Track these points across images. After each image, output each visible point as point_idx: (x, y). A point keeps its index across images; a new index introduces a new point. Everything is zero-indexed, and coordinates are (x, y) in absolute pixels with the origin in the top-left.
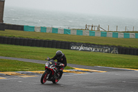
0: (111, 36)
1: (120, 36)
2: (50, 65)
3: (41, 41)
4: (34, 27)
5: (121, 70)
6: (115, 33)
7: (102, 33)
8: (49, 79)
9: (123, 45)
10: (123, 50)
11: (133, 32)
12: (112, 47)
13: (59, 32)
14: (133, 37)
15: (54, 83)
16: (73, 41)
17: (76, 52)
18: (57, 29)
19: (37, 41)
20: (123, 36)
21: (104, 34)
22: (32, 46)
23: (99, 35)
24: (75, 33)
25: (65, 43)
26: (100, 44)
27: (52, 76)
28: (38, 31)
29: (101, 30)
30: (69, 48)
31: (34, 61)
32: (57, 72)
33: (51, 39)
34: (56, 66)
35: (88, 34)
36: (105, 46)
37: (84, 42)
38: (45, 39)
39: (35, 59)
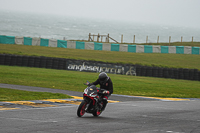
0: (126, 50)
1: (139, 50)
2: (90, 92)
3: (24, 57)
4: (13, 38)
5: (141, 99)
6: (132, 46)
7: (112, 45)
8: (89, 111)
9: (143, 63)
10: (143, 71)
11: (158, 44)
12: (127, 66)
13: (50, 44)
14: (157, 51)
15: (95, 115)
16: (71, 57)
17: (75, 73)
18: (47, 41)
19: (18, 57)
20: (143, 50)
21: (116, 46)
22: (11, 65)
23: (109, 48)
24: (74, 45)
25: (60, 60)
26: (109, 61)
27: (92, 106)
28: (20, 43)
29: (111, 41)
30: (65, 68)
31: (14, 87)
32: (99, 102)
33: (39, 55)
34: (99, 94)
35: (93, 48)
36: (118, 64)
37: (87, 59)
38: (30, 54)
39: (15, 83)
